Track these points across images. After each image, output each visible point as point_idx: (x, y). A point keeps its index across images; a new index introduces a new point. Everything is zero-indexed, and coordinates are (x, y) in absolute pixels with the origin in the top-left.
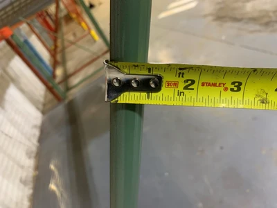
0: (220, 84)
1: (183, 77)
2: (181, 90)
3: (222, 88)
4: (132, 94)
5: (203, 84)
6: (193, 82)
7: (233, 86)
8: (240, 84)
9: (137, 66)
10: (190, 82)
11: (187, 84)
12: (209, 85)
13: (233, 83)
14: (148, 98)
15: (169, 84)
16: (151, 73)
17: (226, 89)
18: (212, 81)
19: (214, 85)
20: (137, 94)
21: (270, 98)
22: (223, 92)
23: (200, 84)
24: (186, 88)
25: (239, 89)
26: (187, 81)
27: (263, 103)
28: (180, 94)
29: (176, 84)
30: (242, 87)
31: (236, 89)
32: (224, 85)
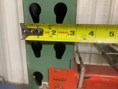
0: (66, 32)
1: (51, 29)
4: (32, 36)
5: (59, 32)
7: (71, 33)
9: (32, 25)
10: (54, 32)
11: (53, 32)
12: (61, 32)
13: (71, 32)
14: (38, 38)
15: (46, 33)
16: (38, 28)
17: (68, 34)
20: (34, 36)
22: (67, 35)
23: (58, 32)
25: (74, 34)
27: (84, 39)
28: (50, 36)
29: (49, 32)
30: (75, 33)
31: (72, 34)
32: (67, 32)
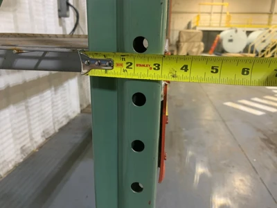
2: (125, 69)
3: (148, 68)
6: (131, 64)
8: (159, 65)
18: (142, 64)
19: (144, 66)
21: (178, 74)
24: (128, 67)
26: (128, 63)
